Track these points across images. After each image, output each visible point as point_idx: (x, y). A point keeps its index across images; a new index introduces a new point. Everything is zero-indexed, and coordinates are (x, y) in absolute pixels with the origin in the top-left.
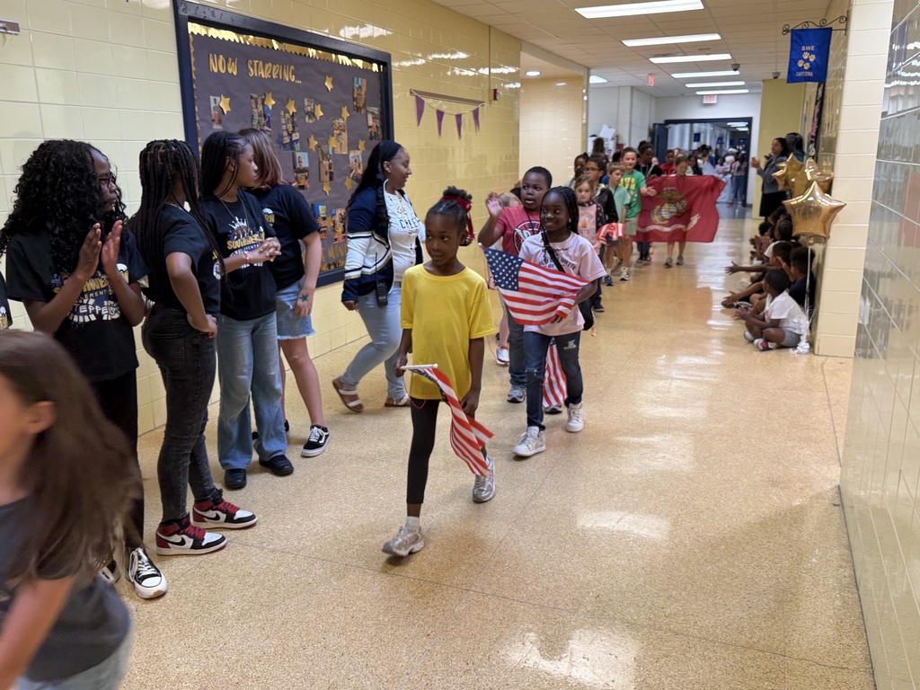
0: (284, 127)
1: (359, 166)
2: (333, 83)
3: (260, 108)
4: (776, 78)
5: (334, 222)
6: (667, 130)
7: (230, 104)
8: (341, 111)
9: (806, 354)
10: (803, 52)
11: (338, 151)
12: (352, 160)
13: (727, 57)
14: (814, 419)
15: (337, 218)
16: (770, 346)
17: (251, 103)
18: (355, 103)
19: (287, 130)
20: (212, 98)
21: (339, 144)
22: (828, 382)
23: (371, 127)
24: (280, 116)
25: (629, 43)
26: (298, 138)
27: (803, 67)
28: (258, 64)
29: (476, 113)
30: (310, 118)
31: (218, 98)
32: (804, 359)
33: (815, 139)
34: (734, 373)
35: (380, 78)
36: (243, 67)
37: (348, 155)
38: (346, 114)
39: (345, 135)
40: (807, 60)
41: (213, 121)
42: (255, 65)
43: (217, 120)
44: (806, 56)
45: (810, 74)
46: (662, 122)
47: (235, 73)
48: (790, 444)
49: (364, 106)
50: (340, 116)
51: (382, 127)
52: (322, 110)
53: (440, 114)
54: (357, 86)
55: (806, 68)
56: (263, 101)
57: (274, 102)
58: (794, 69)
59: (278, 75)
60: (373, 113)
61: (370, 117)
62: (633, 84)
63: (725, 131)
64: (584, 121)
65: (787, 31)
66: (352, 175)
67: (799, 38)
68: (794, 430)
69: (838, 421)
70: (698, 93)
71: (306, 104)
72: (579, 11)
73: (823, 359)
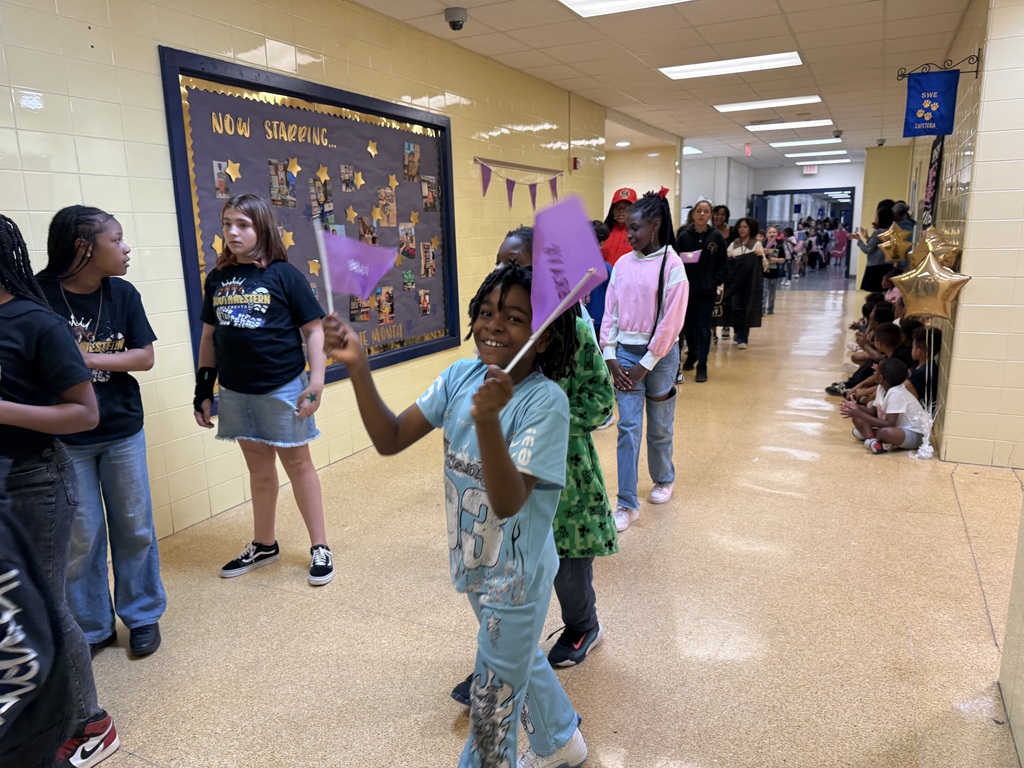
0: (313, 197)
1: (412, 240)
2: (378, 148)
3: (282, 175)
4: (880, 145)
5: (379, 302)
6: (766, 201)
7: (240, 170)
8: (388, 180)
9: (930, 459)
10: (923, 100)
11: (384, 224)
12: (402, 234)
13: (829, 122)
14: (949, 559)
15: (383, 298)
16: (885, 448)
17: (269, 170)
18: (406, 171)
19: (317, 200)
20: (215, 163)
21: (385, 216)
22: (961, 501)
23: (426, 197)
24: (308, 184)
25: (723, 109)
26: (332, 208)
27: (923, 117)
28: (278, 126)
29: (553, 184)
30: (347, 186)
31: (224, 164)
32: (928, 465)
33: (931, 204)
34: (842, 485)
35: (438, 144)
36: (258, 129)
37: (397, 228)
38: (394, 182)
39: (393, 206)
40: (929, 110)
41: (217, 189)
42: (275, 126)
43: (223, 189)
44: (926, 104)
45: (932, 126)
46: (761, 193)
47: (247, 135)
48: (920, 601)
49: (418, 173)
50: (387, 184)
51: (441, 198)
52: (363, 178)
53: (511, 185)
54: (409, 152)
55: (927, 119)
56: (285, 168)
57: (299, 169)
58: (911, 121)
59: (306, 138)
60: (428, 182)
61: (425, 187)
62: (730, 155)
63: (826, 203)
64: (677, 193)
65: (903, 76)
66: (402, 249)
67: (917, 83)
68: (924, 578)
69: (984, 566)
70: (798, 164)
71: (343, 171)
72: (664, 70)
73: (951, 466)
